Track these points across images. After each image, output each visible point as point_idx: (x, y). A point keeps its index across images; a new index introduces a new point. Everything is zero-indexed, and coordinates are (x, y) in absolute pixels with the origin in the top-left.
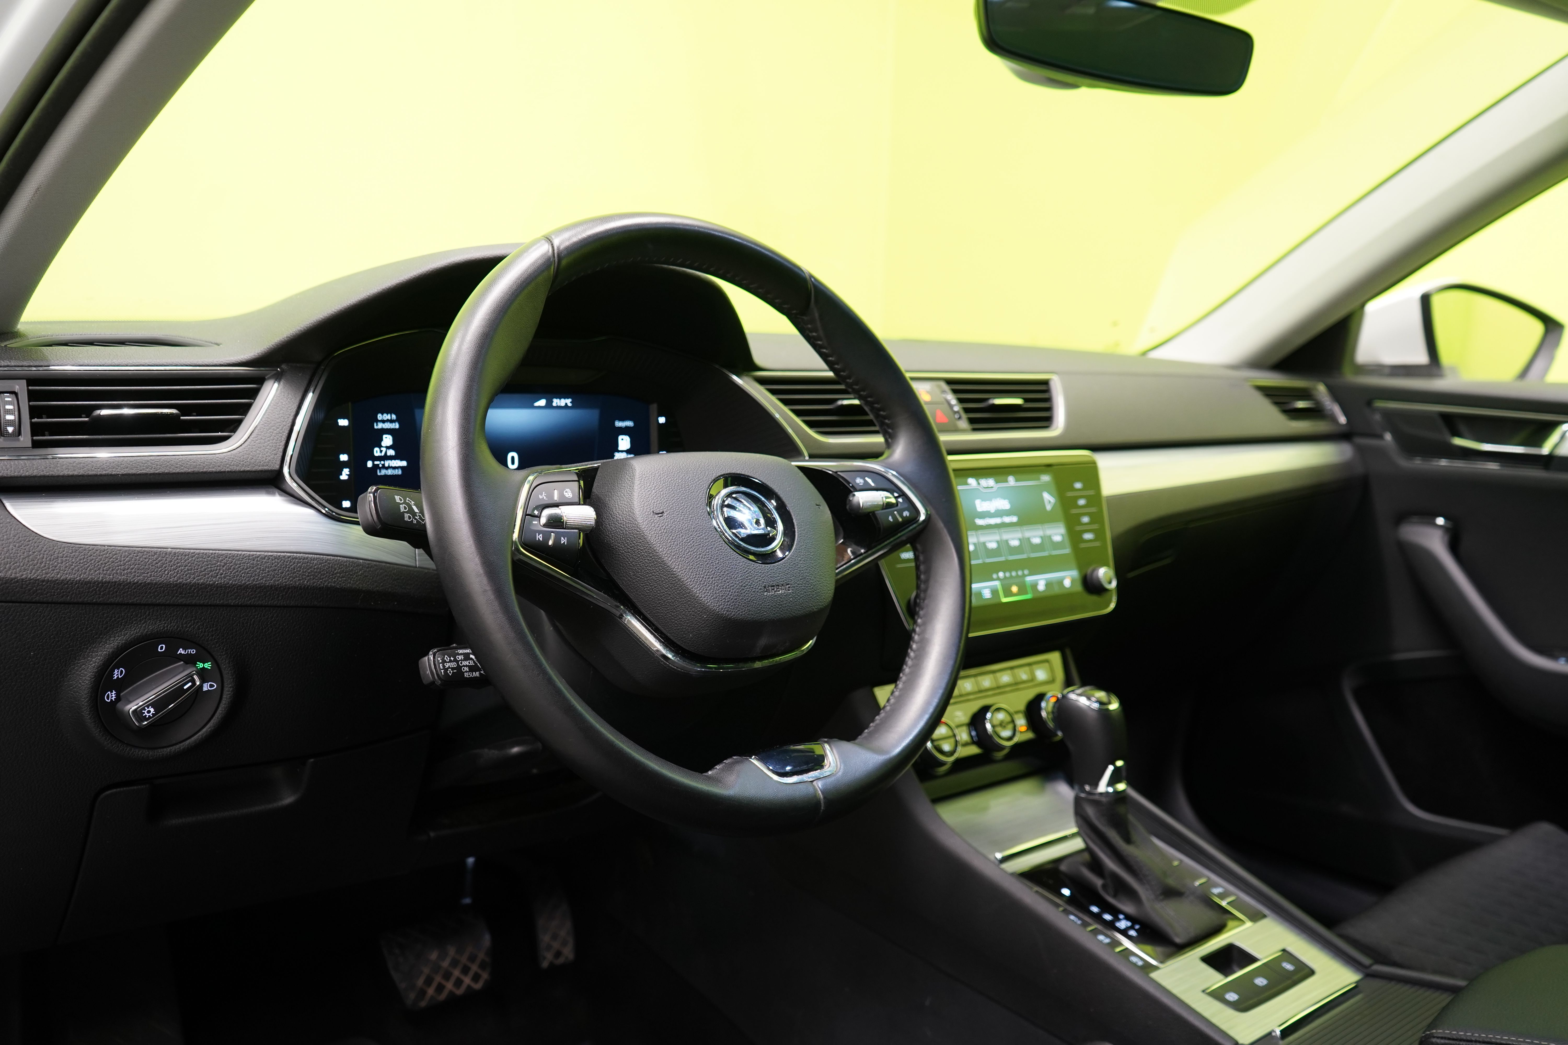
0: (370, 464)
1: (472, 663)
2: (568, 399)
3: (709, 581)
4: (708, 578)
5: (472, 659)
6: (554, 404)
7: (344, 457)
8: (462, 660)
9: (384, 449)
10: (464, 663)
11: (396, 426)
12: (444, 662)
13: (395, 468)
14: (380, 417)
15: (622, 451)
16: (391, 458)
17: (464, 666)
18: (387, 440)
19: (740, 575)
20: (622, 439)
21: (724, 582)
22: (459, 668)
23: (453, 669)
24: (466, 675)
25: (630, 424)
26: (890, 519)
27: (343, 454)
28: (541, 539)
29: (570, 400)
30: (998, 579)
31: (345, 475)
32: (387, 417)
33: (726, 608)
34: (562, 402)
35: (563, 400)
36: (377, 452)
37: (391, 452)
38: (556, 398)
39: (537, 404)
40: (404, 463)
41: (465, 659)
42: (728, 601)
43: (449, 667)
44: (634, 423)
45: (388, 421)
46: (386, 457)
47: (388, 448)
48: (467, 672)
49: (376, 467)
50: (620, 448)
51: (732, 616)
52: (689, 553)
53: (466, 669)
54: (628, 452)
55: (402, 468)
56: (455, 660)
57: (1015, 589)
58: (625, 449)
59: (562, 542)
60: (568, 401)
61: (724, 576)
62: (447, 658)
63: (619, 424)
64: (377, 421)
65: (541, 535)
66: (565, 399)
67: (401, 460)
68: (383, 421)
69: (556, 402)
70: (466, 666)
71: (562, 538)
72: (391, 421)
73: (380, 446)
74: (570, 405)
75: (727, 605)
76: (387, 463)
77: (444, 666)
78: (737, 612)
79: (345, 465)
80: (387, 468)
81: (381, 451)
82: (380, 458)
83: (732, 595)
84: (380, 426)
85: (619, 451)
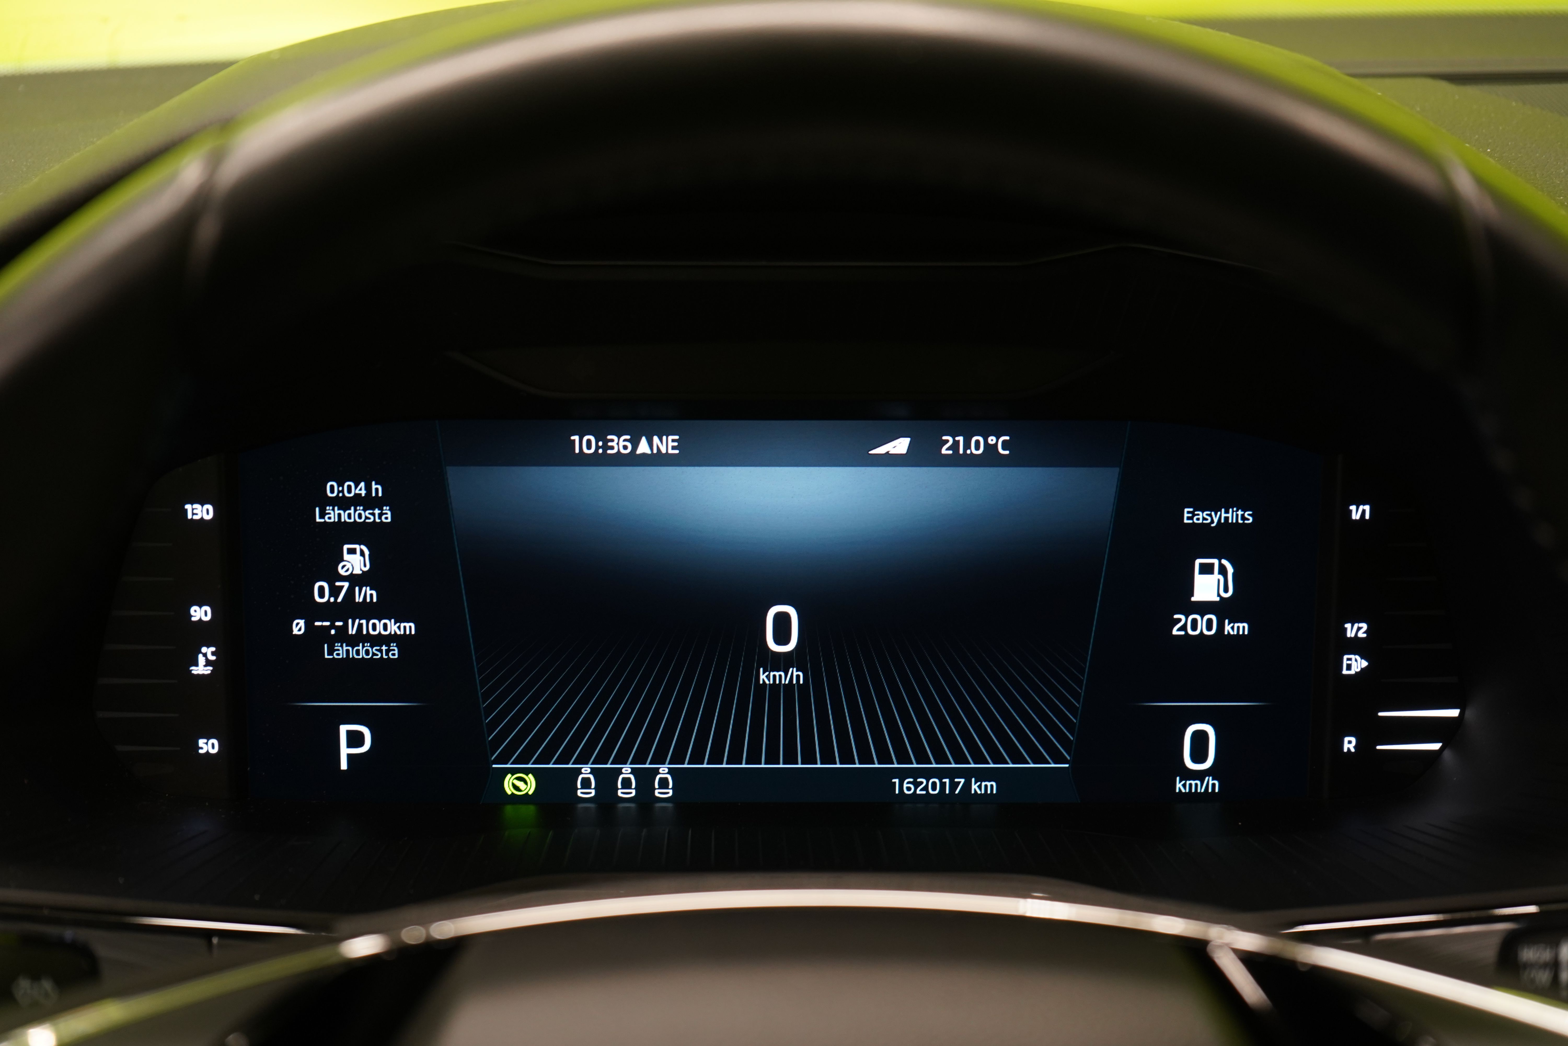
0: (299, 627)
7: (200, 613)
9: (344, 586)
11: (384, 516)
13: (378, 640)
14: (332, 489)
15: (1203, 608)
16: (368, 611)
18: (355, 558)
20: (1207, 569)
25: (1239, 517)
27: (200, 603)
31: (205, 662)
32: (355, 489)
36: (321, 593)
37: (367, 594)
40: (407, 628)
45: (357, 501)
46: (351, 609)
47: (355, 580)
49: (317, 636)
50: (1195, 599)
55: (403, 642)
58: (1216, 602)
60: (999, 443)
63: (1194, 517)
64: (325, 502)
67: (401, 617)
68: (343, 503)
72: (368, 502)
73: (333, 577)
76: (354, 626)
79: (204, 633)
80: (353, 641)
81: (335, 592)
82: (329, 611)
84: (333, 515)
85: (1189, 607)
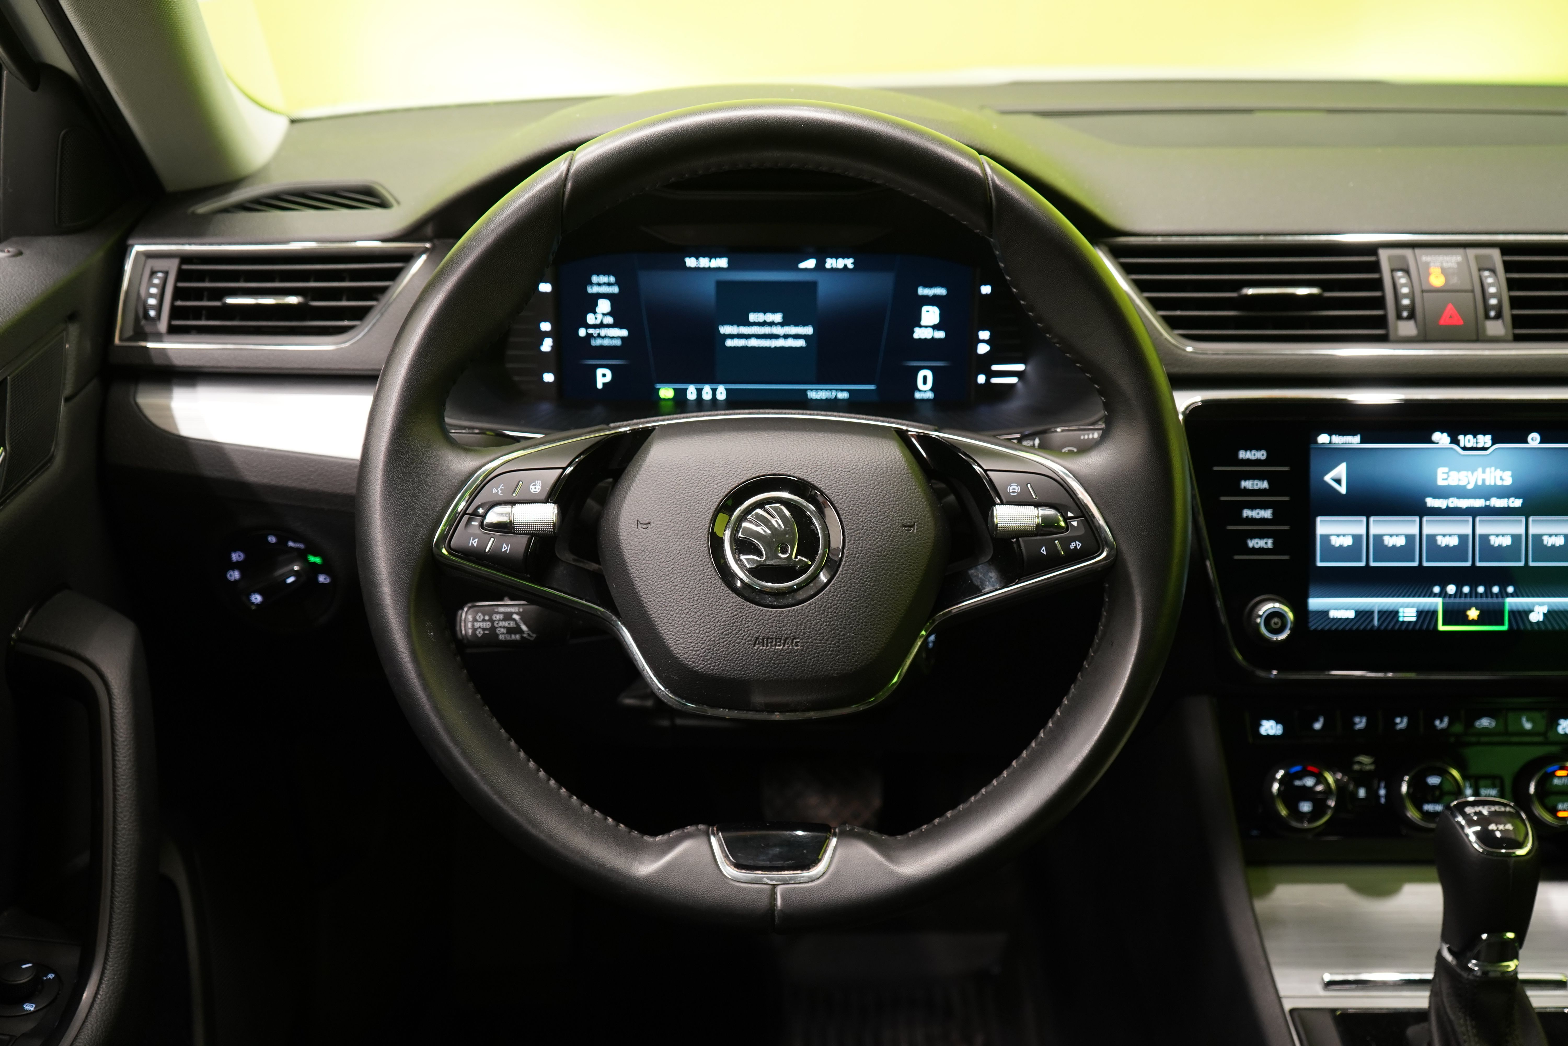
0: (582, 332)
1: (512, 624)
2: (848, 258)
3: (679, 621)
4: (678, 617)
5: (514, 620)
6: (828, 266)
7: (546, 326)
8: (499, 620)
9: (600, 317)
10: (502, 624)
11: (615, 290)
12: (475, 620)
13: (613, 338)
14: (594, 279)
15: (926, 327)
16: (608, 326)
17: (501, 627)
18: (604, 306)
19: (724, 619)
20: (928, 311)
21: (698, 626)
22: (493, 629)
23: (484, 629)
24: (501, 637)
25: (941, 291)
26: (1043, 551)
27: (545, 321)
28: (475, 545)
29: (851, 260)
30: (1443, 594)
31: (547, 345)
32: (604, 279)
33: (692, 658)
34: (840, 263)
35: (840, 260)
36: (591, 319)
37: (608, 320)
38: (831, 258)
39: (802, 265)
40: (624, 333)
41: (504, 620)
42: (697, 651)
43: (480, 627)
44: (948, 291)
45: (605, 284)
46: (602, 325)
47: (604, 315)
48: (503, 634)
49: (589, 336)
50: (923, 323)
51: (699, 669)
52: (664, 582)
53: (504, 631)
54: (935, 327)
55: (622, 338)
56: (491, 620)
57: (1473, 614)
58: (932, 324)
59: (503, 550)
60: (849, 262)
61: (700, 618)
62: (480, 616)
63: (922, 291)
64: (591, 284)
65: (477, 540)
66: (843, 258)
67: (621, 328)
68: (599, 284)
69: (830, 263)
70: (504, 627)
71: (504, 545)
72: (609, 284)
73: (595, 313)
74: (850, 266)
75: (694, 655)
76: (603, 332)
77: (473, 626)
78: (706, 665)
79: (547, 334)
80: (603, 338)
81: (596, 318)
82: (595, 326)
83: (704, 643)
84: (595, 289)
85: (921, 326)
